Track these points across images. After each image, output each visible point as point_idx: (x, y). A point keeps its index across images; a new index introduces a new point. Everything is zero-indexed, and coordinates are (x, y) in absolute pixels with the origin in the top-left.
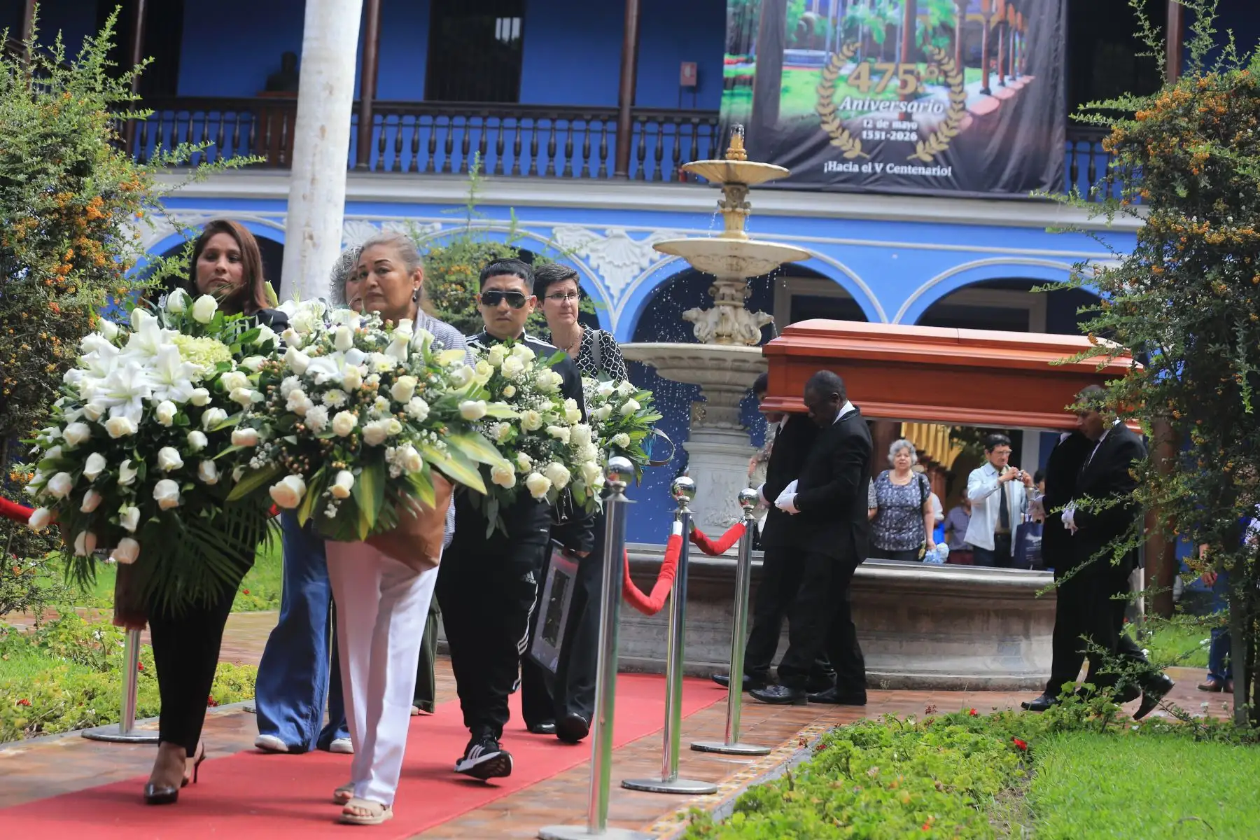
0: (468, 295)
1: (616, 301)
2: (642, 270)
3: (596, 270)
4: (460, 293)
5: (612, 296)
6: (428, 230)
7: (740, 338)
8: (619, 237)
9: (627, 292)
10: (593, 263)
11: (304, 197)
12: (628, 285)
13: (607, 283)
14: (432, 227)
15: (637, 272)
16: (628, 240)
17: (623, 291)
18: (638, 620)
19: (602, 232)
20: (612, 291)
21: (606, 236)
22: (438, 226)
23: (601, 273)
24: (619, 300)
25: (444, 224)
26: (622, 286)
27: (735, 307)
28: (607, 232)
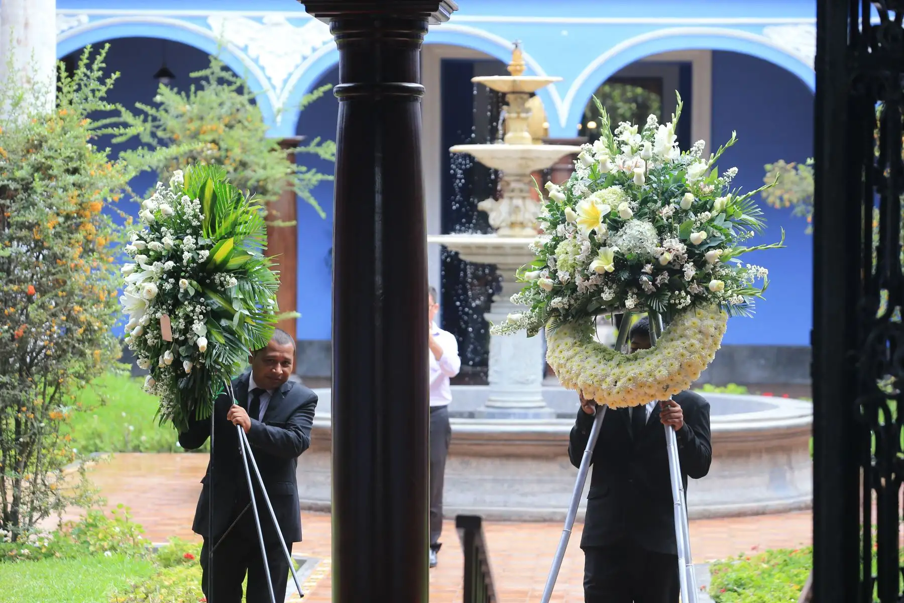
0: (223, 153)
1: (278, 91)
2: (304, 58)
3: (256, 61)
4: (216, 153)
5: (274, 87)
6: (75, 23)
7: (530, 224)
8: (277, 24)
9: (290, 80)
10: (253, 52)
11: (19, 42)
12: (290, 75)
13: (268, 73)
14: (79, 21)
15: (299, 60)
16: (289, 27)
17: (285, 81)
18: (491, 477)
19: (259, 20)
20: (274, 81)
21: (263, 23)
22: (84, 19)
23: (261, 62)
24: (282, 89)
25: (92, 18)
26: (285, 76)
27: (524, 198)
28: (265, 20)
